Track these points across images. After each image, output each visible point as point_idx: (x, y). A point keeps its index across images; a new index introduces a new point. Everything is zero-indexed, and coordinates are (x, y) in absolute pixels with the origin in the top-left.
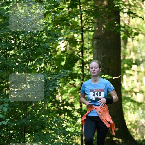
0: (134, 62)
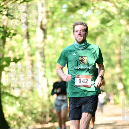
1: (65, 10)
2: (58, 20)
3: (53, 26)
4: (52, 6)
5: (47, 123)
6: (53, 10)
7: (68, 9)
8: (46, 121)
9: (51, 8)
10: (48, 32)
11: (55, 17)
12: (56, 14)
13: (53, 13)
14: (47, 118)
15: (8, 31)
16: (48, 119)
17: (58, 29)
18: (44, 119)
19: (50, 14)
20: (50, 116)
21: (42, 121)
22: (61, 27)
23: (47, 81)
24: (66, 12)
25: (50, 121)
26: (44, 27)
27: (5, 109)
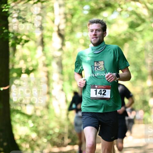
0: (23, 72)
1: (86, 12)
2: (79, 24)
3: (72, 32)
4: (72, 7)
5: (65, 146)
6: (73, 12)
7: (90, 11)
8: (64, 143)
9: (70, 9)
10: (66, 38)
11: (74, 21)
12: (76, 16)
13: (72, 15)
14: (65, 140)
15: (19, 37)
16: (67, 141)
17: (78, 35)
18: (62, 141)
19: (69, 17)
20: (69, 138)
21: (59, 144)
22: (82, 31)
23: (66, 96)
24: (88, 14)
25: (69, 144)
26: (62, 33)
27: (16, 130)
